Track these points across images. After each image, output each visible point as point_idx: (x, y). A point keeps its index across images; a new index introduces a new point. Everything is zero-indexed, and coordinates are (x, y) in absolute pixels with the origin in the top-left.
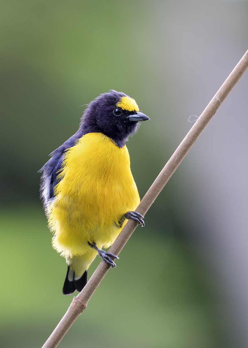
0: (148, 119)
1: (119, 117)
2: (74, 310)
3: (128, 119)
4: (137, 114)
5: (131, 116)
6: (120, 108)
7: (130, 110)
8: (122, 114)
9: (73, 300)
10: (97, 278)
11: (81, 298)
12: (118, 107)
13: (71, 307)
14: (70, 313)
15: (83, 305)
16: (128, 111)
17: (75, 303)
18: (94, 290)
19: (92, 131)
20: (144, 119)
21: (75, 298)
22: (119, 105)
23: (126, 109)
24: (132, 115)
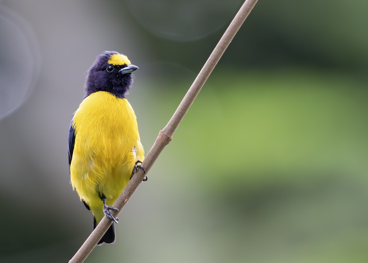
0: (137, 68)
1: (112, 73)
2: (161, 142)
3: (121, 73)
4: (127, 66)
5: (122, 70)
6: (111, 65)
7: (120, 64)
8: (114, 70)
9: (160, 134)
10: (180, 113)
11: (167, 132)
12: (110, 64)
13: (157, 140)
14: (156, 145)
15: (169, 138)
16: (118, 65)
17: (161, 136)
18: (178, 123)
19: (94, 92)
20: (134, 69)
21: (162, 131)
22: (110, 62)
23: (117, 64)
24: (123, 68)
